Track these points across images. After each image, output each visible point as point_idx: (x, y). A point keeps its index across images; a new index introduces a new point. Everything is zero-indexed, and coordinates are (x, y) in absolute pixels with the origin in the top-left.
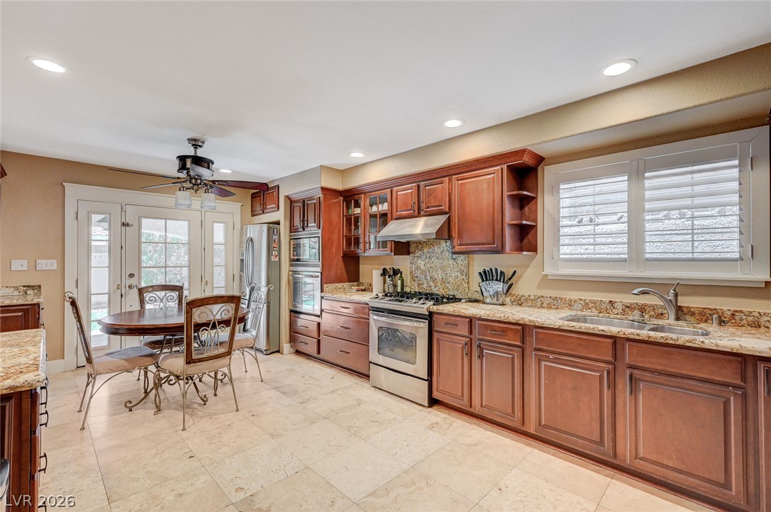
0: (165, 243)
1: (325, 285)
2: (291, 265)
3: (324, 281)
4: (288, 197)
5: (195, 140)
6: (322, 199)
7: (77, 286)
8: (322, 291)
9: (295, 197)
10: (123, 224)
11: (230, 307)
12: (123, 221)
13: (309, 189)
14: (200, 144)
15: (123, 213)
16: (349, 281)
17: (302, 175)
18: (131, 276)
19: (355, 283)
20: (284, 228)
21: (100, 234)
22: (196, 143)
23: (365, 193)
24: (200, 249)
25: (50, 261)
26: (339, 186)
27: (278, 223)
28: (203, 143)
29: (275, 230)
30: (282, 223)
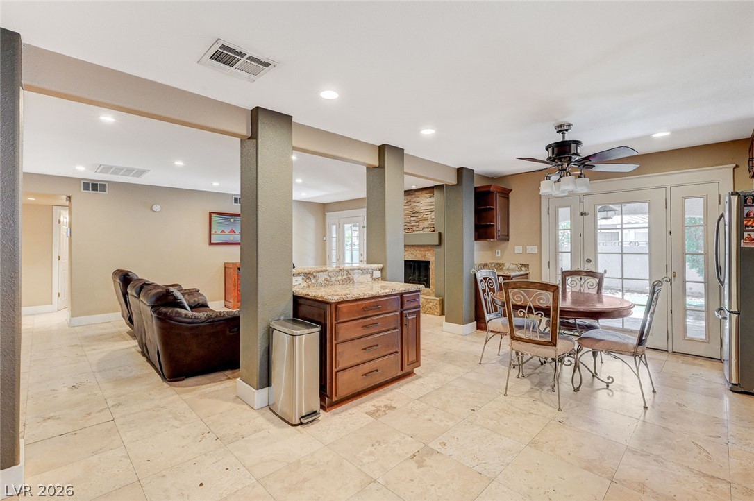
7: (549, 267)
10: (582, 214)
12: (582, 211)
14: (566, 128)
15: (582, 204)
18: (589, 261)
21: (564, 223)
25: (533, 247)
28: (570, 125)
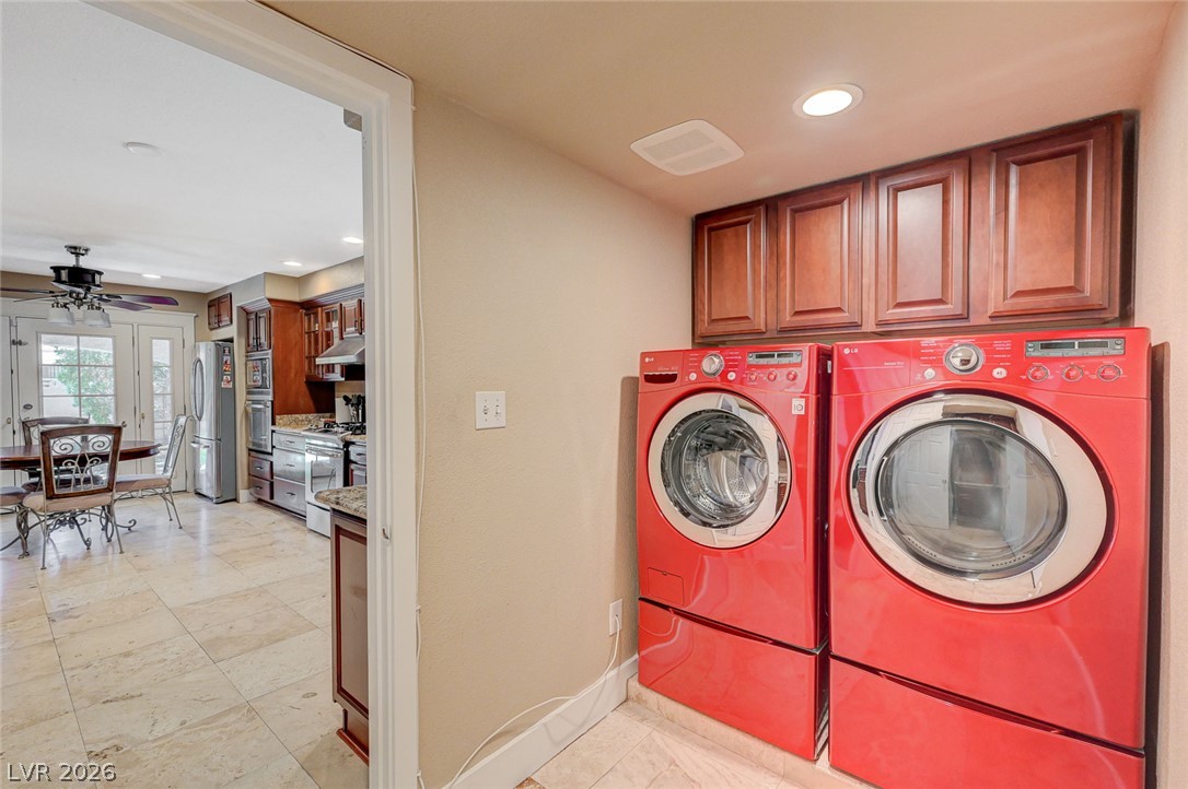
0: (79, 365)
1: (278, 417)
2: (249, 393)
3: (276, 411)
4: (242, 308)
5: (75, 248)
6: (272, 312)
8: (273, 423)
9: (250, 308)
10: (14, 343)
11: (107, 439)
12: (13, 338)
13: (256, 299)
14: (84, 252)
15: (13, 328)
16: (318, 412)
17: (250, 283)
18: (28, 407)
19: (328, 415)
20: (239, 348)
22: (75, 250)
23: (321, 306)
24: (132, 372)
26: (296, 297)
27: (231, 340)
28: (86, 250)
29: (227, 349)
30: (235, 341)
